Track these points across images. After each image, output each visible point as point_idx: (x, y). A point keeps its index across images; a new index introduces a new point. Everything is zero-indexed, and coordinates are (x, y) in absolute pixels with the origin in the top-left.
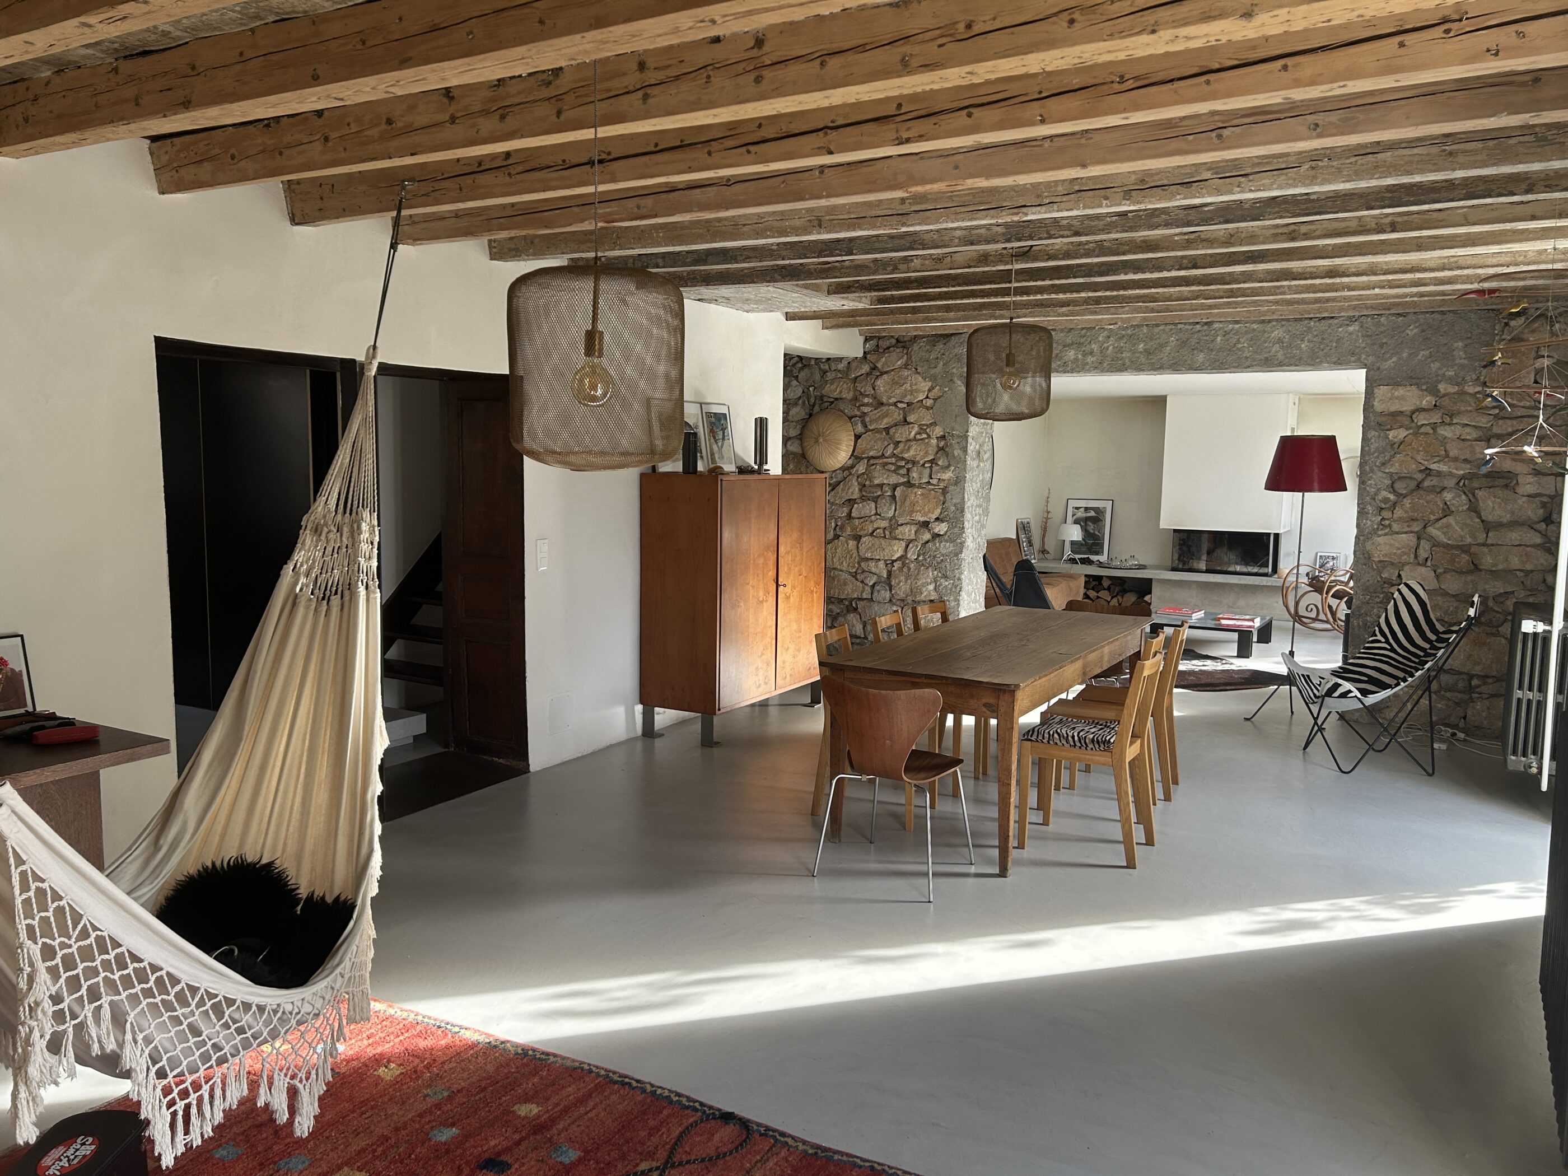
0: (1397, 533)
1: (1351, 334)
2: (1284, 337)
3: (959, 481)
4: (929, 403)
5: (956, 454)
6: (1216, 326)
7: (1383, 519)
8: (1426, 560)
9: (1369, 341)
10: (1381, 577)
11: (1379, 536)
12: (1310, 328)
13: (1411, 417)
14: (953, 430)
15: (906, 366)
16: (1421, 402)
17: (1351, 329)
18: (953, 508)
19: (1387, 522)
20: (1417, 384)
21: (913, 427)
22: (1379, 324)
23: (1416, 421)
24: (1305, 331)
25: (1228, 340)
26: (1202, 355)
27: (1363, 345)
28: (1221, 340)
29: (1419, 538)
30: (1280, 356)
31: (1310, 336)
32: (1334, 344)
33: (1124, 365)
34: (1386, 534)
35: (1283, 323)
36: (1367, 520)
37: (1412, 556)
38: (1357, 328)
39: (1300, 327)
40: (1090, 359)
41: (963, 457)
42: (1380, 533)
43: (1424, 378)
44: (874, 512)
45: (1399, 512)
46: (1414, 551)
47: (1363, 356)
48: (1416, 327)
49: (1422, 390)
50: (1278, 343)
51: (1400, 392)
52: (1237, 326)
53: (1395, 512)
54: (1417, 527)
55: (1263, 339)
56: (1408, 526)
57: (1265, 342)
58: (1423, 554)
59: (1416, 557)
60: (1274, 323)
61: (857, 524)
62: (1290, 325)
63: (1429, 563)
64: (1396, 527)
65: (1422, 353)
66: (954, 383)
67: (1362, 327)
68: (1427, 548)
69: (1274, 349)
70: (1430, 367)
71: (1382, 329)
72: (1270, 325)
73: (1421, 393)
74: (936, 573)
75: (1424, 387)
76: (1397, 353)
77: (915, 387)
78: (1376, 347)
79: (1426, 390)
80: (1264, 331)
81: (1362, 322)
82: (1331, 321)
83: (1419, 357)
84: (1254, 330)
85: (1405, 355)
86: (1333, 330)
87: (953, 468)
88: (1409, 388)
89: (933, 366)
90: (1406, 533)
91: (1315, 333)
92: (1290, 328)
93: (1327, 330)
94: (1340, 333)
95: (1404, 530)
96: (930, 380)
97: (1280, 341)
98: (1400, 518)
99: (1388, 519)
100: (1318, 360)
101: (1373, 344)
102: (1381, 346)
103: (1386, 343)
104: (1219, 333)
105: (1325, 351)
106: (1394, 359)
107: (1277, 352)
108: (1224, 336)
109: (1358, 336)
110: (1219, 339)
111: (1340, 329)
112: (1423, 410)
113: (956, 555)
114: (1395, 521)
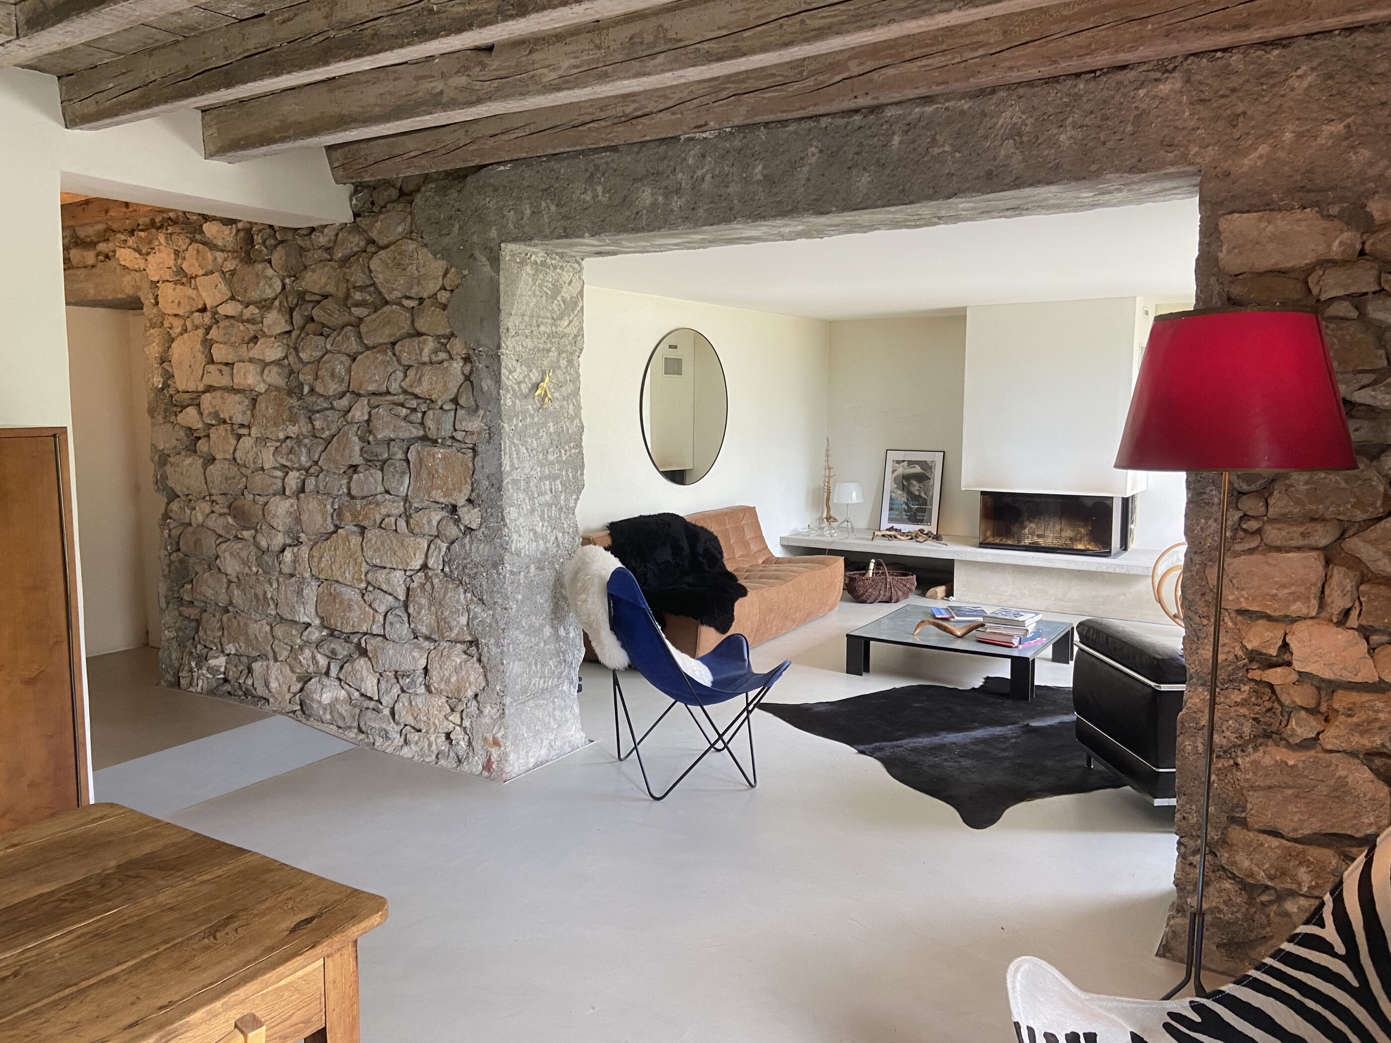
0: (1279, 549)
1: (1163, 100)
2: (1024, 123)
3: (493, 434)
4: (443, 297)
5: (485, 388)
6: (890, 113)
7: (1245, 517)
8: (1347, 612)
9: (1205, 114)
10: (1243, 647)
11: (1237, 555)
12: (1077, 97)
13: (1306, 283)
14: (479, 345)
15: (409, 235)
16: (1329, 246)
17: (1164, 88)
18: (486, 483)
19: (1253, 525)
20: (1316, 204)
21: (425, 341)
22: (1227, 72)
23: (1315, 291)
24: (1067, 105)
25: (913, 141)
26: (865, 178)
27: (1192, 124)
28: (901, 143)
29: (1328, 562)
30: (1017, 164)
31: (1077, 116)
32: (1129, 128)
33: (731, 209)
34: (1251, 551)
35: (1021, 91)
36: (1207, 518)
37: (1314, 603)
38: (1178, 85)
39: (1055, 96)
40: (677, 203)
41: (495, 393)
42: (1238, 547)
43: (1332, 189)
44: (380, 489)
45: (1279, 503)
46: (1315, 590)
47: (1194, 149)
48: (1313, 69)
49: (1329, 217)
50: (1011, 137)
51: (1282, 223)
52: (929, 109)
53: (1271, 501)
54: (1323, 536)
55: (981, 132)
56: (1303, 535)
57: (986, 137)
58: (1338, 601)
59: (1322, 605)
60: (1003, 94)
61: (359, 507)
62: (1034, 95)
63: (1353, 621)
64: (1273, 534)
65: (1328, 129)
66: (475, 259)
67: (1188, 81)
68: (1349, 585)
69: (1003, 152)
70: (1347, 161)
71: (1235, 82)
72: (995, 98)
73: (1327, 224)
74: (469, 595)
75: (1334, 210)
76: (1270, 134)
77: (423, 271)
78: (1220, 125)
79: (1339, 217)
80: (984, 114)
81: (1188, 71)
82: (1119, 76)
83: (1321, 141)
84: (963, 113)
85: (1288, 136)
86: (1124, 95)
87: (481, 412)
88: (1298, 214)
89: (445, 232)
90: (1299, 549)
91: (1088, 107)
92: (1036, 101)
93: (1113, 97)
94: (1142, 100)
95: (1294, 543)
96: (443, 258)
97: (1015, 133)
98: (1284, 515)
99: (1255, 518)
100: (1093, 168)
101: (1216, 118)
102: (1233, 121)
103: (1244, 113)
104: (896, 127)
105: (1110, 144)
106: (1264, 149)
107: (1009, 157)
108: (906, 132)
109: (1180, 103)
110: (896, 140)
111: (1142, 92)
112: (1333, 263)
113: (495, 566)
114: (1272, 521)
